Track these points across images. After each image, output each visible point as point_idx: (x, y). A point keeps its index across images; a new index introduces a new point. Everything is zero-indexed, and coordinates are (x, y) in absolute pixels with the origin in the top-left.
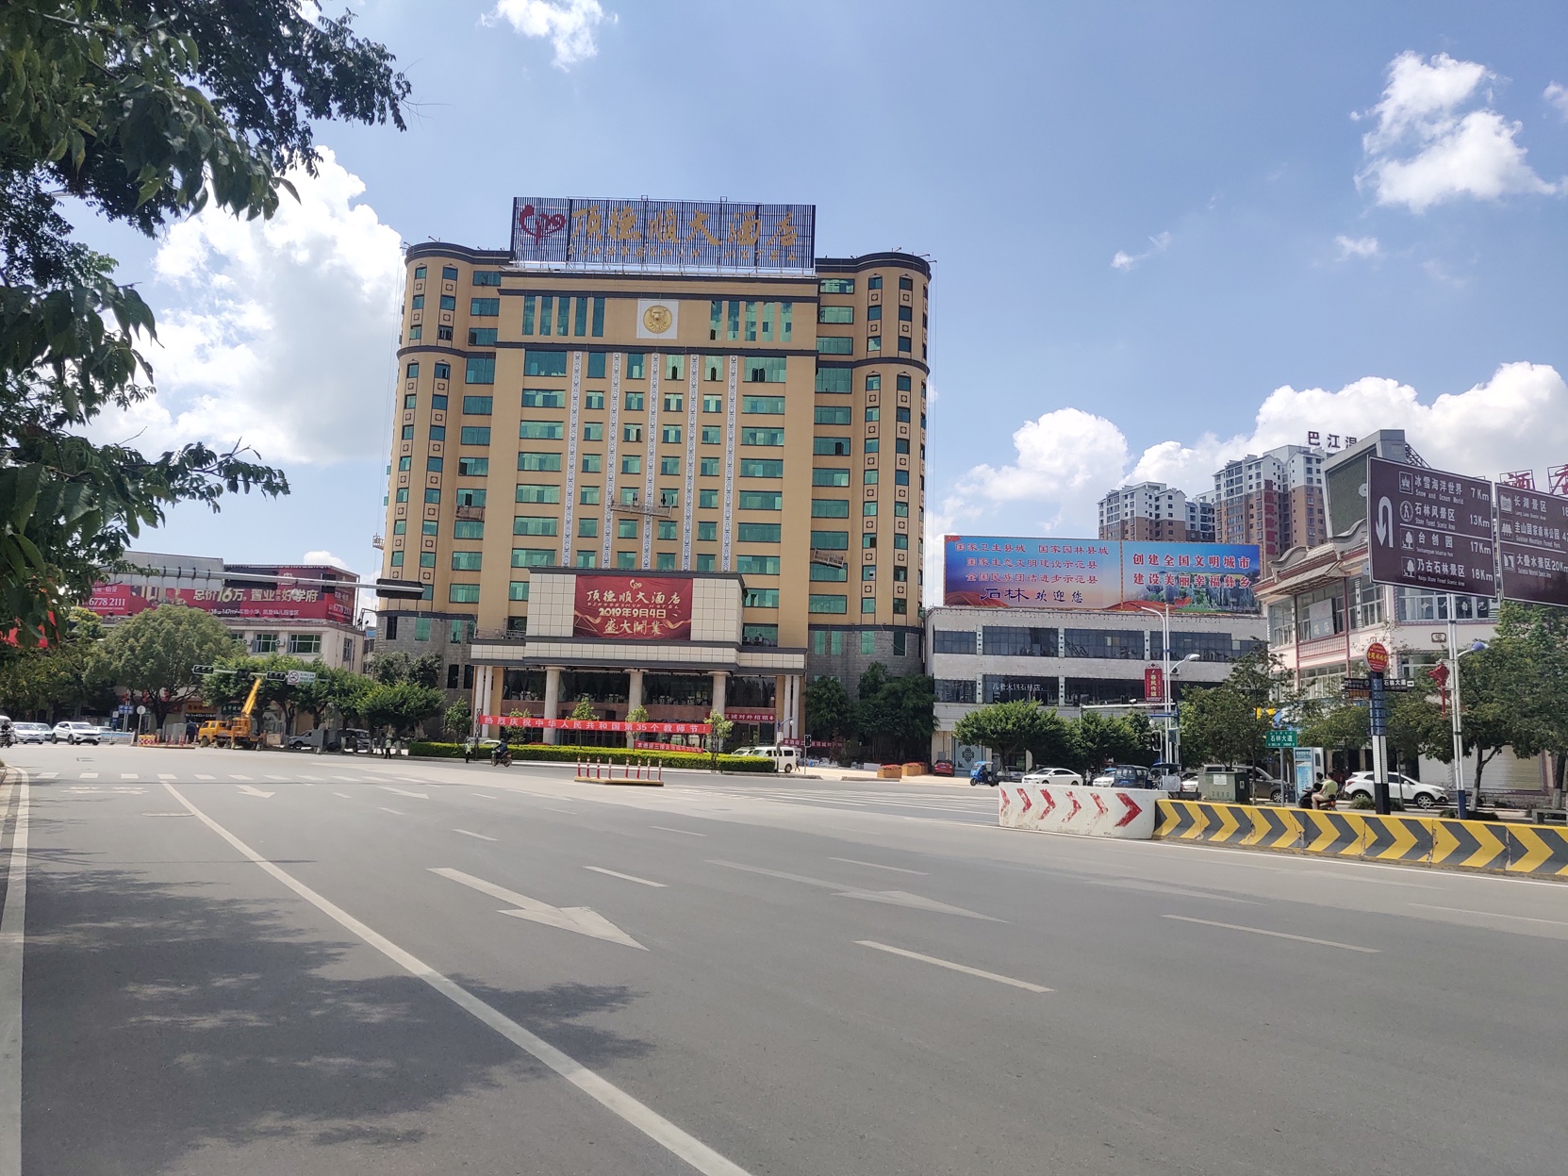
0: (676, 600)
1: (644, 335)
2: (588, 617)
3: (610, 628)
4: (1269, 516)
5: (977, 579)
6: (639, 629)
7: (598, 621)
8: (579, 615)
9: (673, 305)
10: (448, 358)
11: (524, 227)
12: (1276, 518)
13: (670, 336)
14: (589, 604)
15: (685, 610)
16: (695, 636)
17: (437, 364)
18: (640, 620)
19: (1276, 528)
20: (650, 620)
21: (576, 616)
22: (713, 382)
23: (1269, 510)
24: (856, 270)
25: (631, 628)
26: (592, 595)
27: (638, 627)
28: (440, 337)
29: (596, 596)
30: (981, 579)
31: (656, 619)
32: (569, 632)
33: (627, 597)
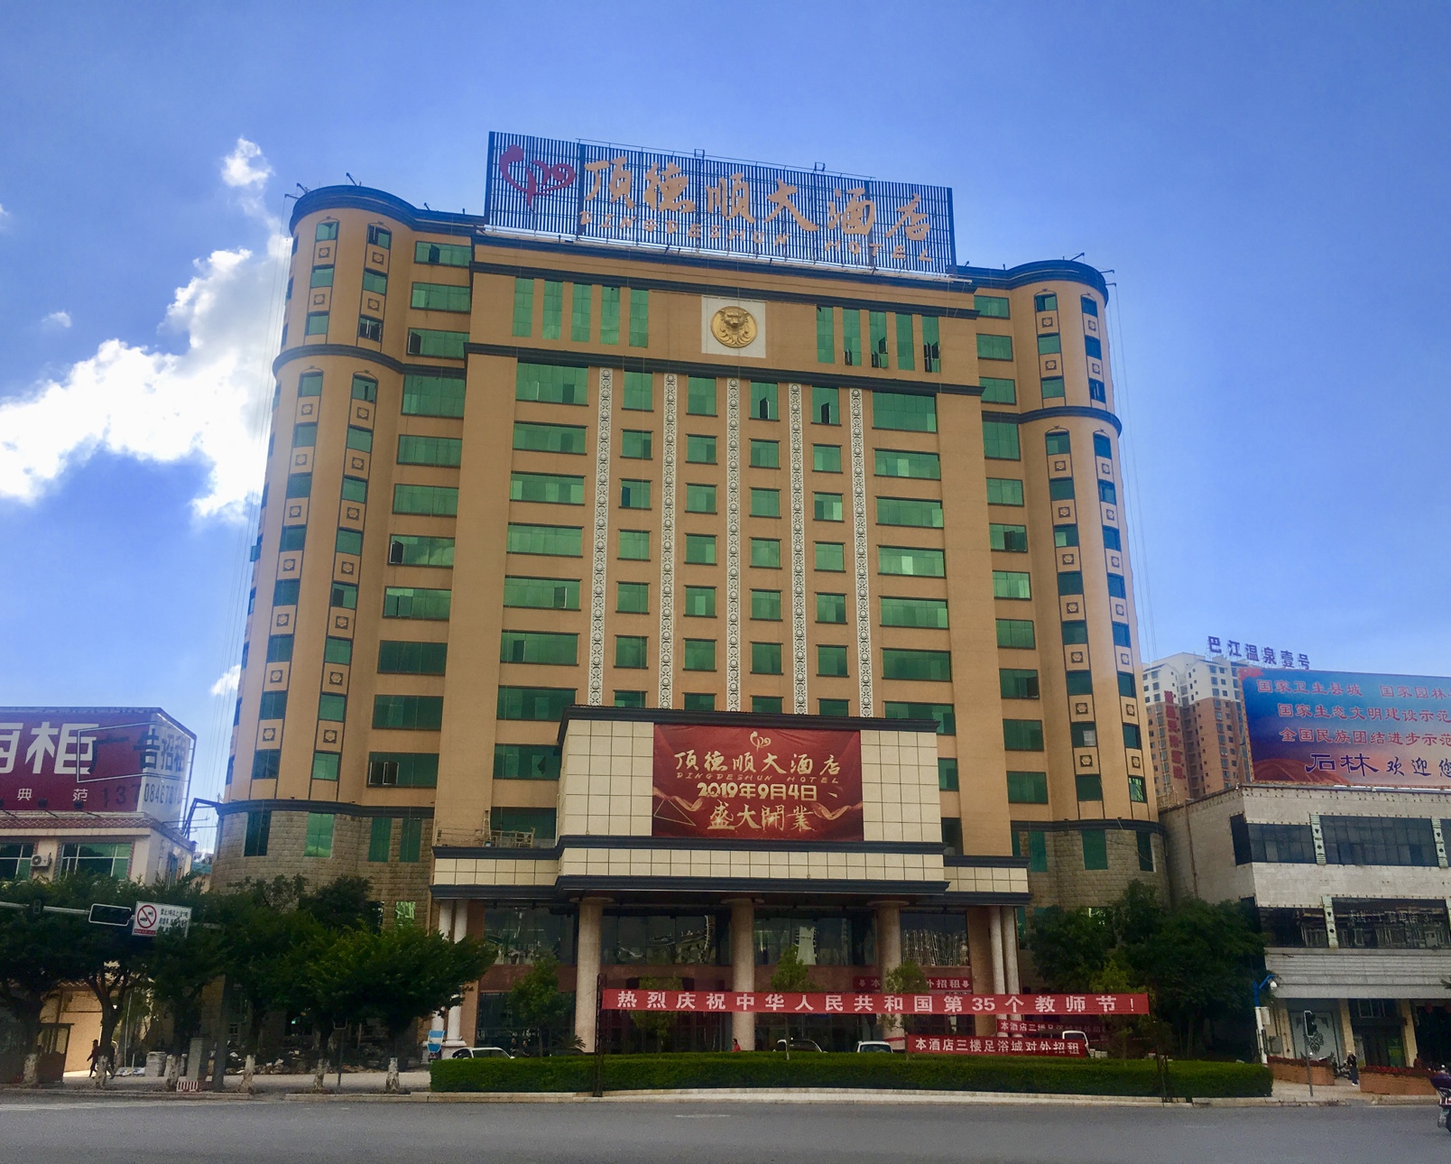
0: (833, 767)
1: (712, 348)
2: (678, 799)
3: (719, 820)
4: (1174, 734)
5: (1297, 738)
6: (771, 819)
7: (696, 806)
8: (662, 796)
9: (757, 309)
10: (375, 370)
11: (507, 178)
12: (1180, 735)
13: (756, 351)
14: (679, 776)
15: (849, 787)
16: (871, 833)
17: (356, 377)
18: (772, 803)
19: (1181, 748)
20: (791, 803)
21: (656, 799)
22: (824, 427)
23: (1172, 726)
24: (1011, 286)
25: (757, 819)
26: (685, 758)
27: (770, 818)
28: (362, 332)
29: (692, 760)
30: (1303, 738)
31: (799, 802)
32: (644, 828)
33: (746, 762)
